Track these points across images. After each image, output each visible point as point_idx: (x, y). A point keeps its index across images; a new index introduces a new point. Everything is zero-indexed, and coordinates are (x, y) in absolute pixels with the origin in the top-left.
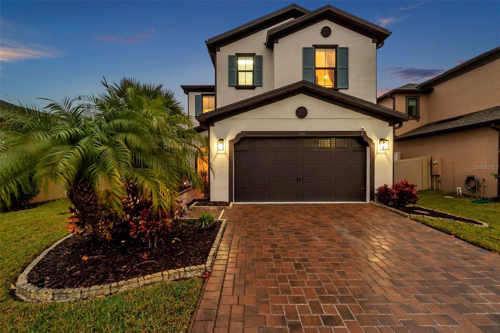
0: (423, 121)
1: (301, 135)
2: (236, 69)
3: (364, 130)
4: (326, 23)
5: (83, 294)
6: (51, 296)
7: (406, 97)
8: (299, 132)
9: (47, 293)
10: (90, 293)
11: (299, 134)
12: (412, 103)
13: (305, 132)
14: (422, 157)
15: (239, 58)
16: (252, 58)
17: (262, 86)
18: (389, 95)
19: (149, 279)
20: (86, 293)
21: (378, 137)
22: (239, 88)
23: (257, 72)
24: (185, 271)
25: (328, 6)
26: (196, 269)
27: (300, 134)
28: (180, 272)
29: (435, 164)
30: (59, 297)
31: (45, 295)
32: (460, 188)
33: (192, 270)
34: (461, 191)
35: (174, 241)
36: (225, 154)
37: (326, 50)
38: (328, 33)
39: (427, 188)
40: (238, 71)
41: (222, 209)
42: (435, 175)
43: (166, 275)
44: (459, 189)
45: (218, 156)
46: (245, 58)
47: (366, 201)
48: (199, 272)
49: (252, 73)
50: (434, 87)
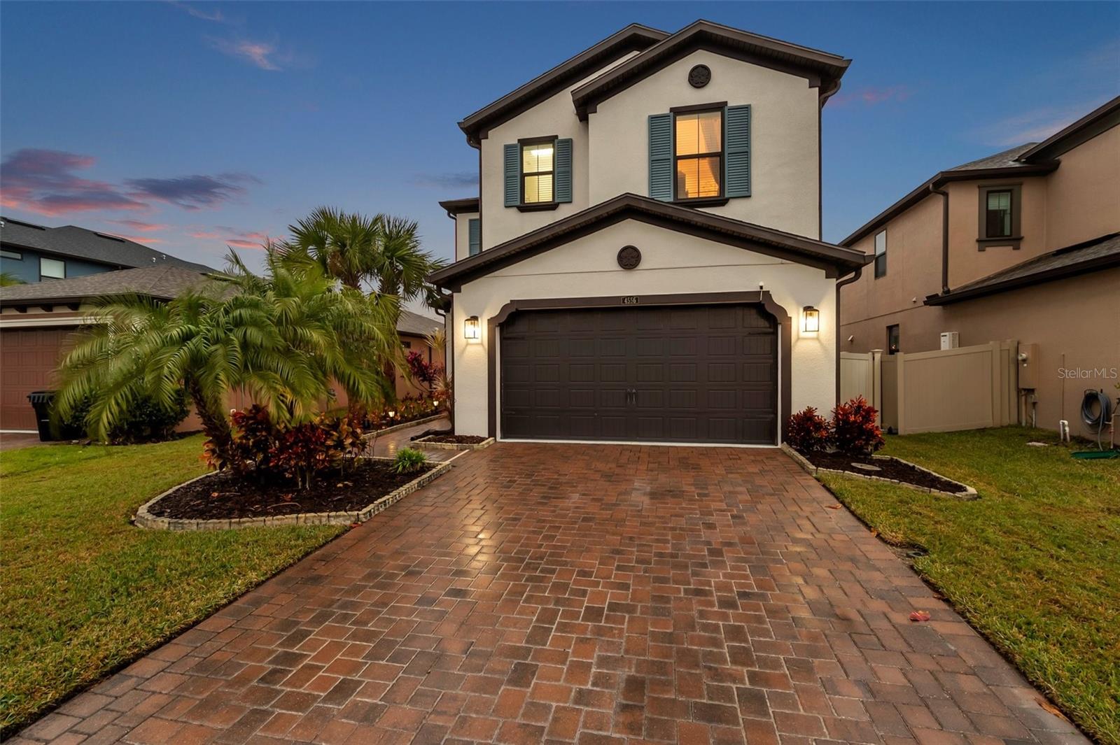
0: (1032, 248)
1: (627, 304)
2: (519, 169)
3: (764, 290)
4: (700, 57)
5: (200, 526)
6: (167, 525)
7: (979, 187)
8: (624, 298)
9: (163, 521)
10: (207, 526)
11: (624, 302)
12: (1000, 203)
13: (637, 298)
14: (991, 343)
15: (525, 148)
16: (551, 145)
17: (571, 202)
18: (931, 186)
19: (278, 519)
20: (203, 525)
21: (798, 303)
22: (526, 208)
23: (563, 173)
24: (329, 516)
25: (699, 23)
26: (344, 516)
27: (626, 301)
28: (321, 516)
29: (1024, 361)
30: (175, 527)
31: (161, 524)
32: (1066, 422)
33: (339, 516)
34: (1067, 429)
35: (340, 485)
36: (482, 344)
37: (700, 115)
38: (702, 78)
39: (1006, 422)
40: (523, 176)
41: (465, 449)
42: (1025, 390)
43: (302, 517)
44: (1063, 423)
45: (469, 348)
46: (536, 146)
47: (777, 445)
48: (348, 520)
49: (551, 176)
50: (1061, 158)
